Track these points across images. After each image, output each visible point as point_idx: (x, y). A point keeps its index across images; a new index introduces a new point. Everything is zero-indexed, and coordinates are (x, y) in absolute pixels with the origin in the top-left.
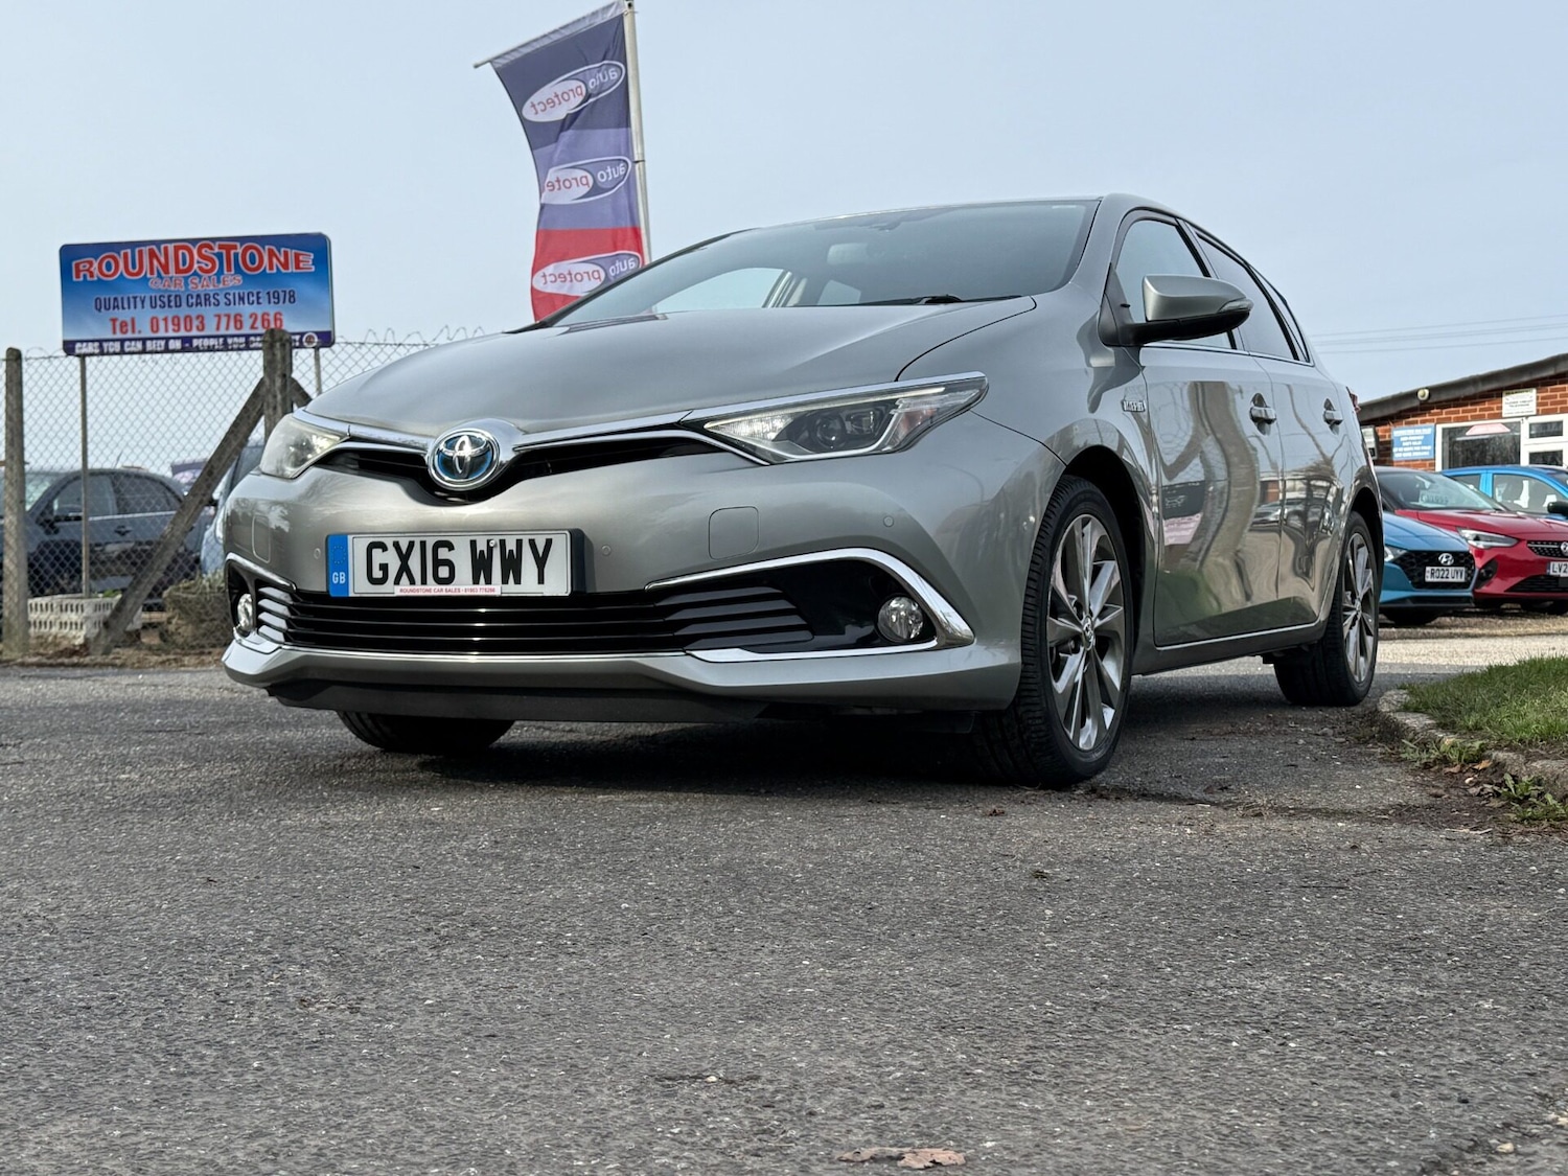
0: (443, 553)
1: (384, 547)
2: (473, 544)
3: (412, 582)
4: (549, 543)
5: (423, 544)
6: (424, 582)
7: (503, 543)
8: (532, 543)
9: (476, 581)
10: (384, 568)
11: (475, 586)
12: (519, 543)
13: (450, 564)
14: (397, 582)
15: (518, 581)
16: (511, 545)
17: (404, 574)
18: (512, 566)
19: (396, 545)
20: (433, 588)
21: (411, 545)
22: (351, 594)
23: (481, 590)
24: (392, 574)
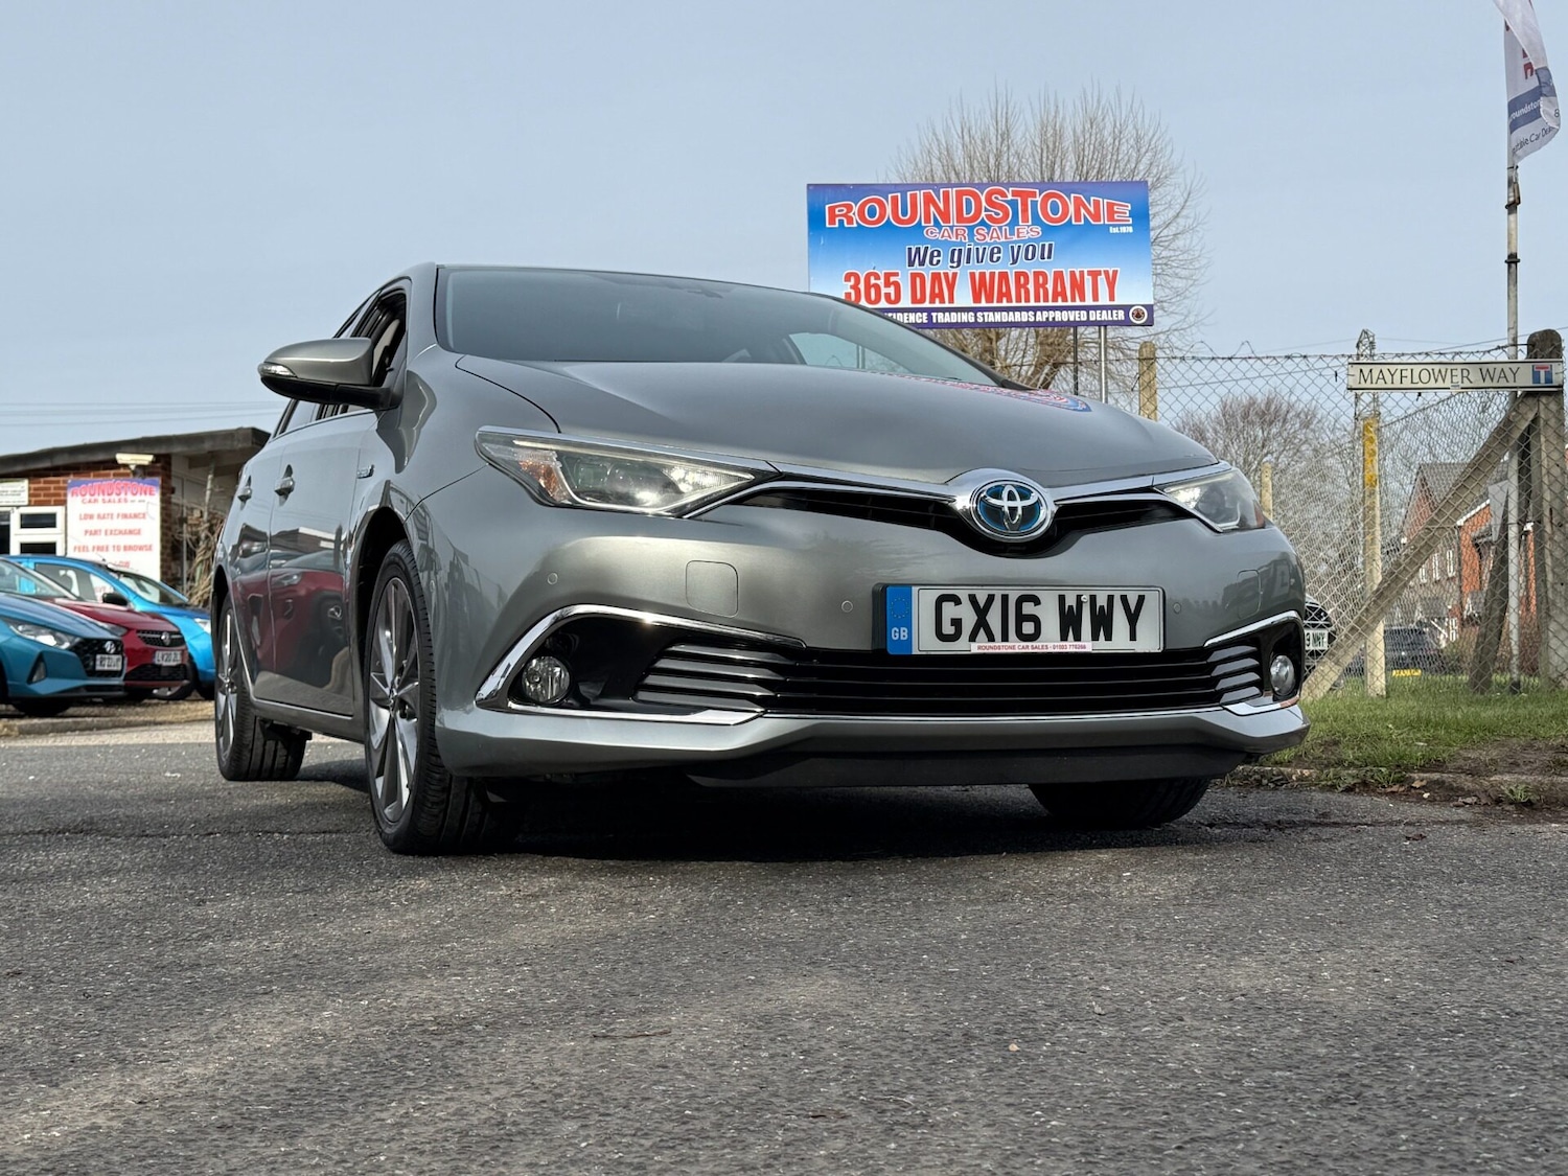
0: (1028, 608)
1: (957, 601)
2: (1062, 599)
3: (991, 638)
4: (1141, 599)
5: (1005, 598)
6: (1005, 638)
7: (1093, 599)
8: (1124, 599)
9: (1064, 638)
10: (957, 623)
11: (1064, 643)
12: (1111, 598)
13: (1035, 620)
14: (973, 638)
15: (1108, 637)
16: (1102, 602)
17: (982, 630)
18: (1103, 622)
20: (1016, 645)
21: (991, 598)
22: (915, 652)
23: (1070, 646)
24: (967, 628)
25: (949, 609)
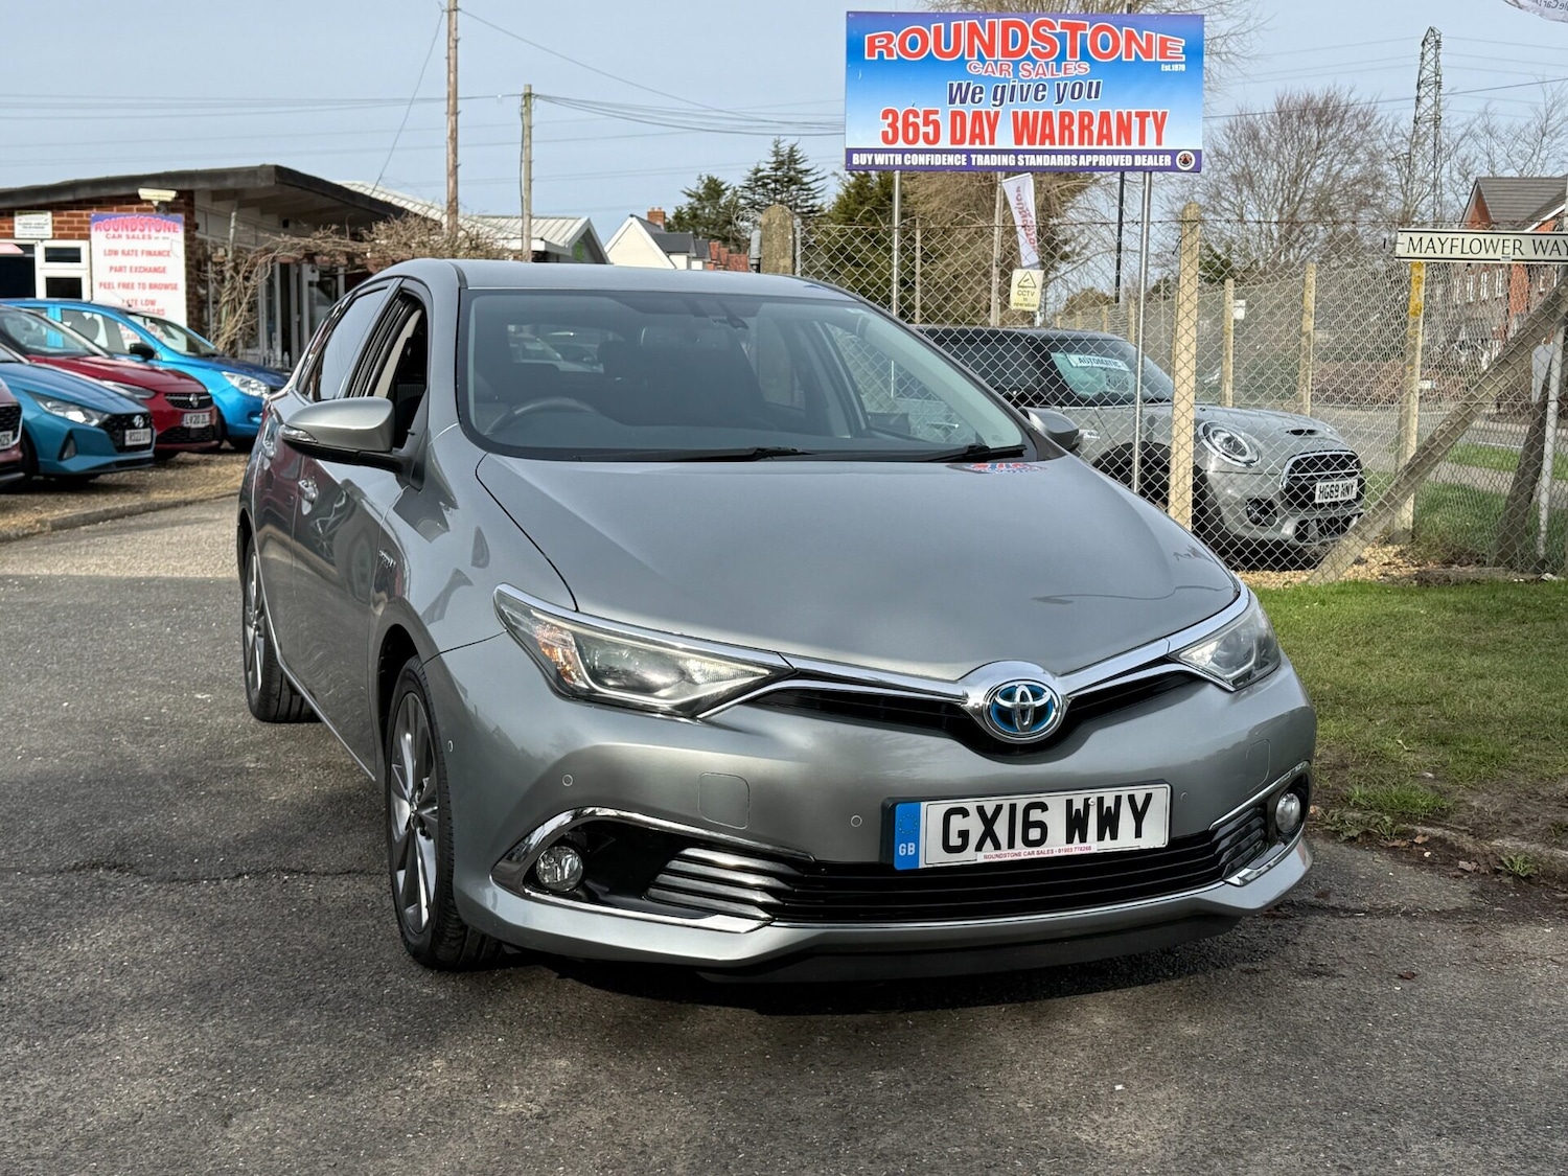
0: (1035, 815)
1: (964, 813)
2: (1069, 803)
3: (997, 846)
4: (1148, 797)
5: (1013, 808)
6: (1011, 845)
7: (1100, 800)
8: (1132, 798)
9: (1070, 840)
10: (964, 835)
11: (1070, 846)
12: (1118, 799)
13: (1042, 826)
14: (979, 848)
15: (1114, 837)
16: (1109, 802)
17: (989, 839)
18: (1109, 822)
19: (981, 810)
20: (1023, 851)
21: (999, 808)
22: (922, 865)
23: (1076, 848)
24: (974, 840)
25: (957, 823)
